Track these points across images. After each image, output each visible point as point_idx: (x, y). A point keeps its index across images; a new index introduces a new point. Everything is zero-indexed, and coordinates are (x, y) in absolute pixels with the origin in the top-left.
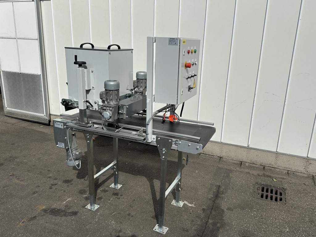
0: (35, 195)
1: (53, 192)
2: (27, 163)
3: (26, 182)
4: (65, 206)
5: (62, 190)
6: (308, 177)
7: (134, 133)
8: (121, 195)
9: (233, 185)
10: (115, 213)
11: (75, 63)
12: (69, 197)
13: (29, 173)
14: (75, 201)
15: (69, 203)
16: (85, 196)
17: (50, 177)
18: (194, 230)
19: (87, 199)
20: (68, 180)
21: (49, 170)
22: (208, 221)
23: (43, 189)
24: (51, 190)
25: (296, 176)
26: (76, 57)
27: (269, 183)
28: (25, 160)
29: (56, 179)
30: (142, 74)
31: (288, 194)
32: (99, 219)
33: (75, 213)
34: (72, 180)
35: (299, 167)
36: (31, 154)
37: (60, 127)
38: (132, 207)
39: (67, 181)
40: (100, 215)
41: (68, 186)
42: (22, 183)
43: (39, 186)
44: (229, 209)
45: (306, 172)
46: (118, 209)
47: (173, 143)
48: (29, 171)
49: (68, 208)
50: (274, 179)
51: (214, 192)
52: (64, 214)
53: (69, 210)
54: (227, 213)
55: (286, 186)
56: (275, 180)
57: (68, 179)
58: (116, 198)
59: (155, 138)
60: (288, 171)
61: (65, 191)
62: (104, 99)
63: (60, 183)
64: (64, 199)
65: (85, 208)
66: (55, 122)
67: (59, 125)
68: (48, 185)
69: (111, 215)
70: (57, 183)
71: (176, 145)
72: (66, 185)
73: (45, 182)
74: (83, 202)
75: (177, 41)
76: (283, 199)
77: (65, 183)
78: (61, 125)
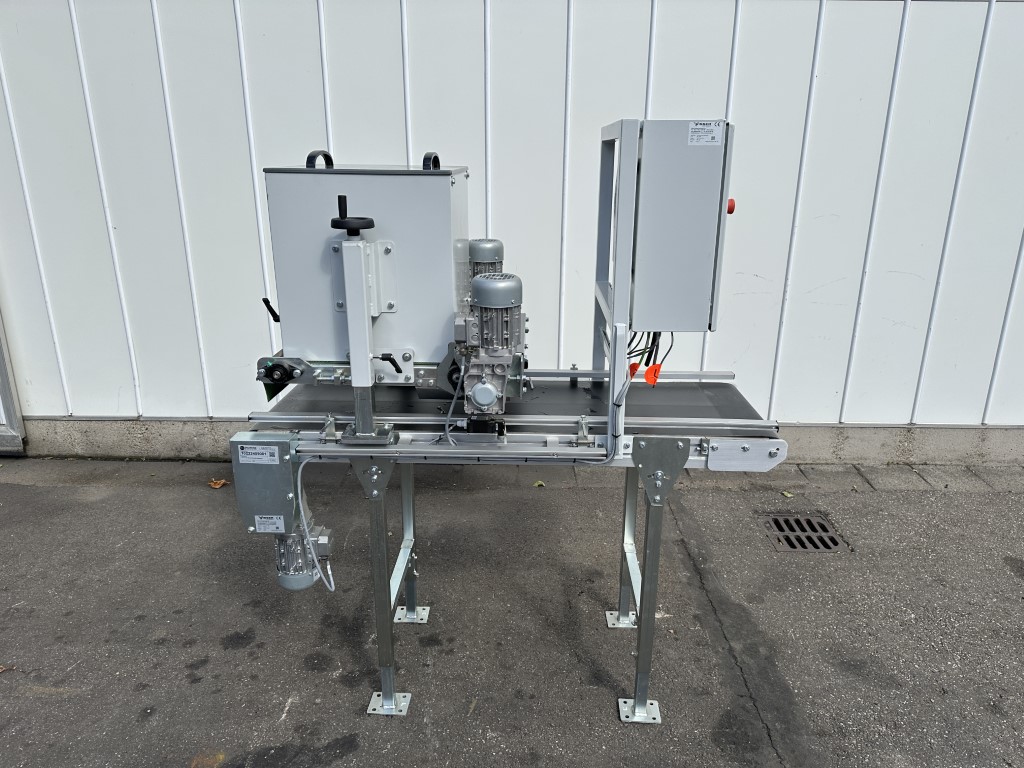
0: (154, 721)
1: (214, 692)
2: (33, 611)
3: (82, 683)
4: (296, 730)
5: (240, 677)
6: (847, 472)
7: (551, 438)
8: (451, 640)
9: (711, 530)
10: (475, 702)
11: (336, 224)
12: (286, 694)
13: (69, 648)
14: (318, 701)
15: (300, 713)
16: (336, 674)
17: (162, 642)
18: (721, 684)
19: (348, 681)
20: (237, 634)
21: (140, 618)
22: (731, 650)
23: (168, 692)
24: (200, 687)
25: (822, 473)
26: (342, 201)
27: (780, 506)
28: (15, 600)
29: (191, 643)
30: (489, 246)
31: (838, 523)
32: (442, 740)
33: (348, 744)
34: (251, 630)
35: (821, 451)
36: (25, 575)
37: (266, 460)
38: (509, 668)
39: (236, 641)
40: (435, 723)
41: (251, 654)
42: (65, 691)
43: (145, 686)
44: (751, 599)
45: (836, 461)
46: (474, 685)
47: (692, 449)
48: (60, 638)
49: (311, 733)
50: (785, 493)
51: (682, 560)
52: (313, 760)
53: (319, 739)
54: (759, 612)
55: (822, 505)
56: (789, 495)
57: (232, 631)
58: (441, 652)
59: (631, 443)
60: (798, 465)
61: (254, 677)
62: (475, 343)
63: (215, 652)
64: (274, 706)
65: (369, 715)
66: (242, 448)
67: (260, 456)
68: (175, 670)
69: (467, 713)
70: (206, 656)
71: (700, 454)
72: (242, 653)
73: (158, 664)
74: (346, 696)
75: (719, 132)
76: (838, 539)
77: (233, 648)
78: (268, 454)
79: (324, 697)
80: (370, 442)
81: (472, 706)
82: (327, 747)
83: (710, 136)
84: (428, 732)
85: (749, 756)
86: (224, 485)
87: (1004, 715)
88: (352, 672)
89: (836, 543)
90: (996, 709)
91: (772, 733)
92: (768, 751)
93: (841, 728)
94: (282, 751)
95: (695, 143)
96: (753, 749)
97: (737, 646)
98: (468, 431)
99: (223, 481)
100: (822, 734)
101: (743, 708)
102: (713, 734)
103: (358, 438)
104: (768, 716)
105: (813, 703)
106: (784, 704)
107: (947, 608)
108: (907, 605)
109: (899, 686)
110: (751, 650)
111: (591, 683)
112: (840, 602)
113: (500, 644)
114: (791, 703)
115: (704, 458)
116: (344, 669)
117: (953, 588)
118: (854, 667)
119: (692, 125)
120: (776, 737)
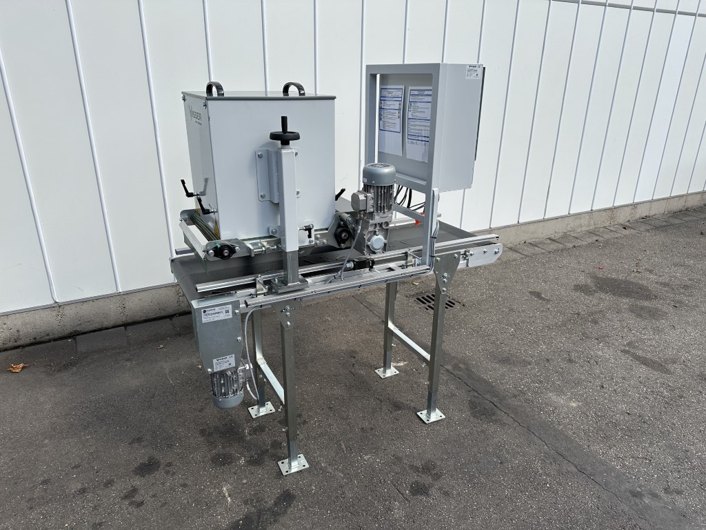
1: (162, 506)
4: (246, 504)
5: (173, 489)
7: (394, 265)
10: (343, 444)
12: (218, 486)
14: (245, 482)
15: (238, 493)
16: (242, 462)
17: (83, 491)
18: (456, 388)
20: (143, 464)
24: (147, 507)
26: (284, 120)
29: (110, 483)
32: (342, 471)
34: (151, 458)
37: (222, 316)
39: (146, 468)
40: (330, 464)
41: (167, 472)
46: (335, 435)
47: (461, 257)
49: (258, 501)
50: (415, 283)
52: (273, 515)
53: (266, 502)
61: (184, 485)
62: (372, 210)
63: (137, 482)
64: (217, 496)
65: (286, 476)
66: (205, 312)
67: (218, 315)
68: (115, 504)
69: (344, 452)
70: (132, 486)
71: (465, 259)
72: (159, 474)
73: (95, 506)
74: (260, 472)
75: (480, 71)
76: (453, 301)
77: (149, 474)
78: (224, 312)
79: (246, 478)
80: (297, 288)
81: (343, 446)
82: (276, 504)
83: (476, 73)
84: (330, 470)
85: (493, 418)
86: (23, 368)
87: (576, 362)
88: (252, 457)
89: (454, 304)
90: (570, 361)
91: (495, 403)
92: (499, 412)
93: (520, 391)
94: (247, 518)
95: (469, 78)
96: (494, 414)
97: (449, 367)
98: (354, 269)
99: (22, 365)
100: (515, 396)
101: (475, 396)
102: (472, 414)
103: (289, 287)
104: (488, 396)
105: (502, 384)
106: (491, 389)
107: (523, 322)
108: (506, 325)
109: (530, 364)
110: (456, 367)
111: (396, 411)
112: (478, 332)
113: (330, 408)
114: (493, 387)
115: (466, 261)
116: (245, 457)
117: (519, 312)
118: (505, 361)
119: (468, 67)
120: (498, 405)
